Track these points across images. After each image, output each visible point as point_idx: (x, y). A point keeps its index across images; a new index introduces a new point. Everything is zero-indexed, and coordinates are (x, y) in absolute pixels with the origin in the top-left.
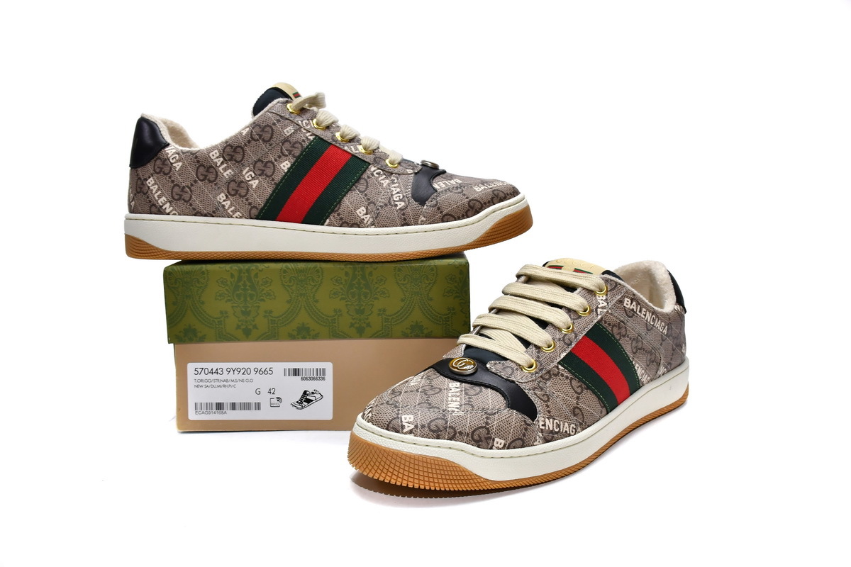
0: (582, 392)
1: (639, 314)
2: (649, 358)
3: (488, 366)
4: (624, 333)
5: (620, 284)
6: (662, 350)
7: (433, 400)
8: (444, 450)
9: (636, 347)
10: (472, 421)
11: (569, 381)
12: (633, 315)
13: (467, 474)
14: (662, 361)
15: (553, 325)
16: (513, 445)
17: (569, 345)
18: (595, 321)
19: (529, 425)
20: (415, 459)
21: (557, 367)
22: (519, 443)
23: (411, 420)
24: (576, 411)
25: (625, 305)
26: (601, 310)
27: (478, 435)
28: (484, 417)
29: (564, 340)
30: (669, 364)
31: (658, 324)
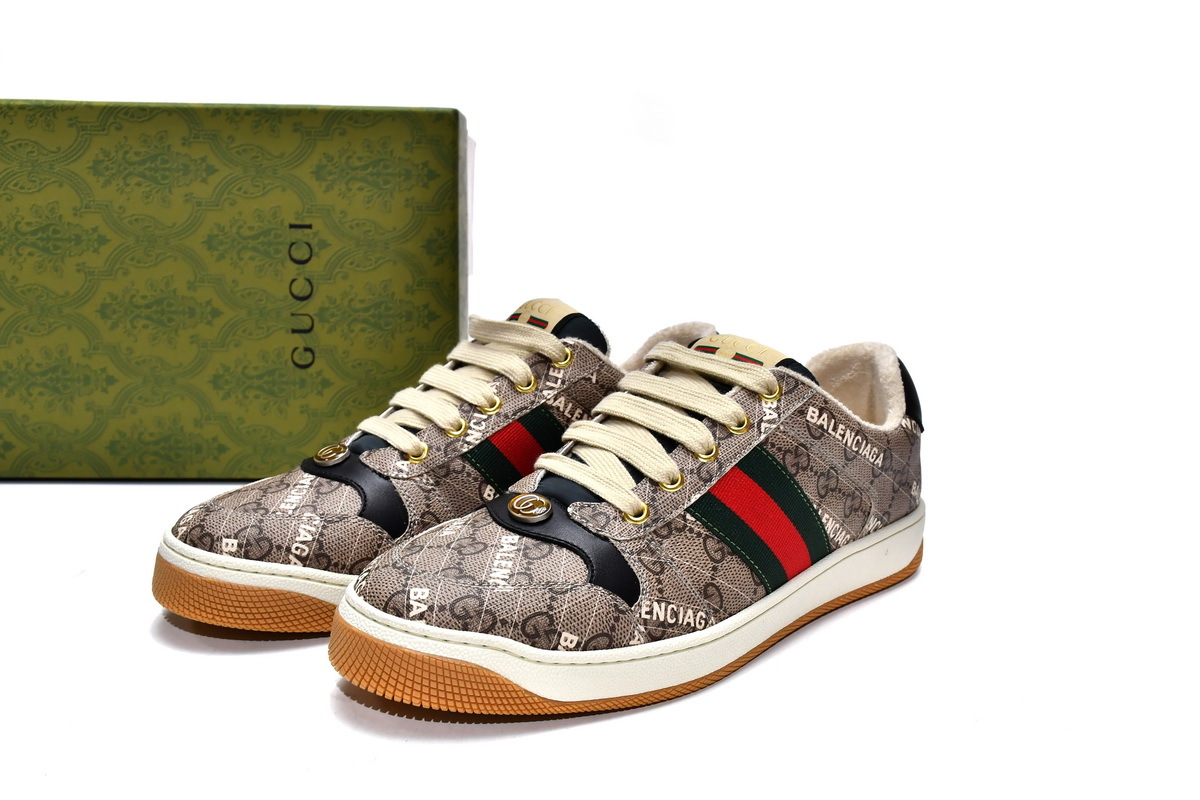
0: (723, 559)
1: (833, 433)
2: (849, 503)
3: (570, 510)
4: (805, 465)
5: (803, 383)
6: (874, 492)
7: (469, 564)
8: (473, 649)
9: (826, 486)
10: (526, 602)
11: (701, 540)
12: (822, 435)
13: (511, 689)
14: (873, 509)
15: (684, 447)
16: (593, 643)
17: (706, 481)
18: (755, 443)
19: (623, 612)
20: (423, 662)
21: (684, 517)
22: (604, 641)
23: (424, 597)
24: (709, 590)
25: (808, 418)
26: (768, 425)
27: (534, 626)
28: (547, 596)
29: (699, 473)
30: (887, 513)
31: (867, 451)
